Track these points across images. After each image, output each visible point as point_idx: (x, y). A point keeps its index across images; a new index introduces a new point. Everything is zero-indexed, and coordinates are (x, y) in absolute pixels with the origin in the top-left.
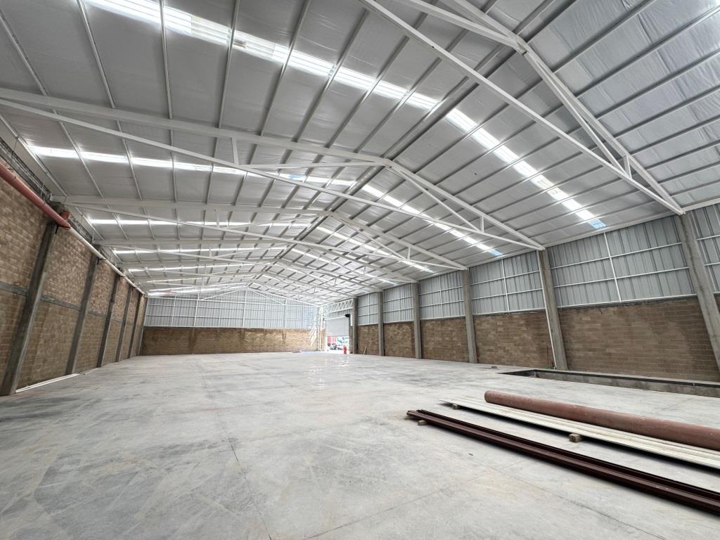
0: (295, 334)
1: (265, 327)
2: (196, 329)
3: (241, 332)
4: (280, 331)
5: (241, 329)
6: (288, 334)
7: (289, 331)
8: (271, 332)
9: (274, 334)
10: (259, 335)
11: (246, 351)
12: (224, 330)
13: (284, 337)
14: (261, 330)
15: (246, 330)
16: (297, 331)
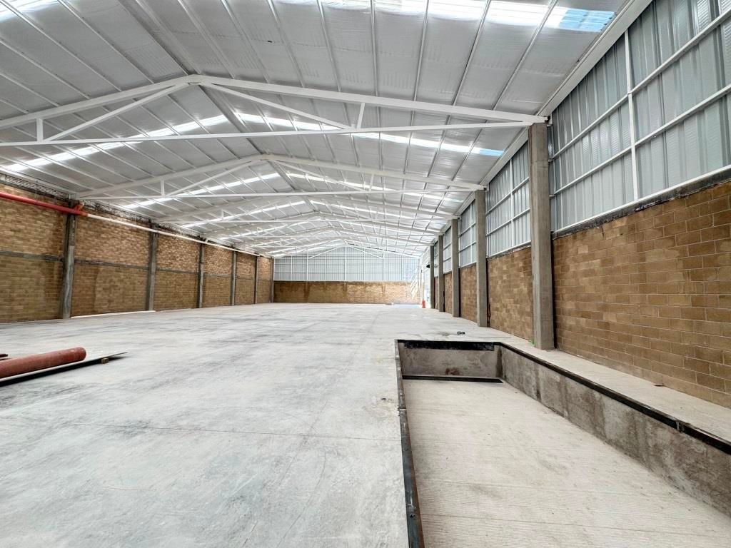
0: (395, 287)
1: (365, 280)
2: (309, 282)
3: (344, 285)
4: (379, 284)
5: (343, 282)
6: (387, 287)
7: (388, 283)
8: (371, 284)
9: (374, 286)
10: (360, 287)
11: (349, 302)
12: (330, 283)
13: (384, 290)
14: (361, 283)
15: (347, 283)
16: (396, 284)
